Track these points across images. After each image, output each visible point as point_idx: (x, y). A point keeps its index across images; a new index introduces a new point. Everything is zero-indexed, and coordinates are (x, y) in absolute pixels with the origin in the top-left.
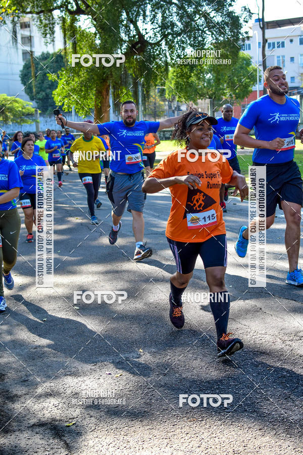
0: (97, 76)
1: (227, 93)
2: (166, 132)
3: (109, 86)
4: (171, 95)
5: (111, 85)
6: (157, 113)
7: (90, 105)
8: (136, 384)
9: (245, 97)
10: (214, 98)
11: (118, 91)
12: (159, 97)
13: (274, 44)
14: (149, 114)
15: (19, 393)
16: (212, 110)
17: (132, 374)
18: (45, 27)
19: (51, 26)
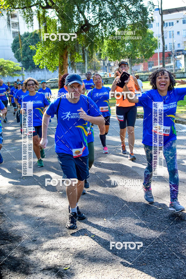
0: (60, 47)
1: (139, 54)
4: (105, 56)
5: (69, 52)
6: (96, 68)
7: (56, 64)
9: (150, 57)
10: (131, 58)
11: (73, 55)
12: (97, 58)
13: (167, 24)
14: (91, 69)
15: (32, 249)
16: (130, 65)
17: (102, 235)
18: (27, 17)
19: (31, 16)
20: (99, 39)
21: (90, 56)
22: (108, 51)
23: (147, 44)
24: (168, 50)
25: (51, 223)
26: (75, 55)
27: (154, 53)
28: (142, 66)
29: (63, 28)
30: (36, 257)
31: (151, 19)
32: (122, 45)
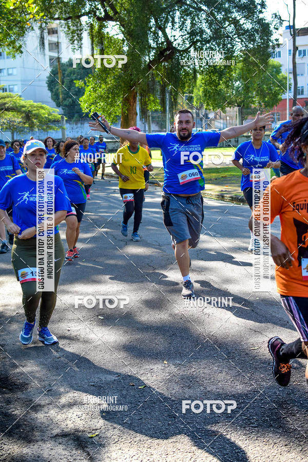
1: (256, 101)
3: (136, 93)
4: (199, 102)
11: (146, 98)
12: (187, 104)
13: (300, 51)
15: (43, 403)
16: (241, 118)
17: (157, 387)
18: (72, 33)
19: (79, 32)
20: (189, 73)
22: (204, 94)
24: (307, 95)
26: (148, 98)
27: (281, 100)
30: (48, 415)
31: (275, 42)
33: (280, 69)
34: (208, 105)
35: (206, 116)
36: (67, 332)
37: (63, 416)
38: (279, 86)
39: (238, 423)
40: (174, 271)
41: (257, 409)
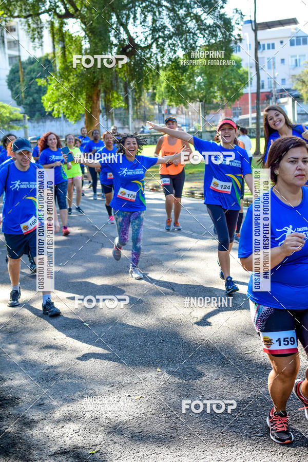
0: (88, 81)
1: (217, 96)
2: (157, 137)
3: (100, 91)
4: (161, 98)
5: (102, 90)
6: (147, 117)
7: (81, 110)
8: (158, 406)
9: (236, 100)
10: (206, 101)
11: (109, 95)
12: (149, 101)
13: (264, 45)
14: (138, 119)
15: (36, 418)
16: (203, 113)
17: (153, 396)
18: (33, 31)
19: (39, 30)
20: (152, 70)
21: (137, 97)
22: (167, 90)
23: (232, 78)
24: (266, 89)
25: (69, 375)
26: (112, 95)
27: (242, 94)
28: (223, 114)
29: (93, 51)
30: (43, 432)
31: (237, 37)
32: (190, 79)
33: (241, 64)
34: (171, 101)
35: (168, 112)
36: (53, 341)
37: (60, 431)
38: (240, 81)
39: (242, 433)
40: (155, 272)
41: (260, 417)
